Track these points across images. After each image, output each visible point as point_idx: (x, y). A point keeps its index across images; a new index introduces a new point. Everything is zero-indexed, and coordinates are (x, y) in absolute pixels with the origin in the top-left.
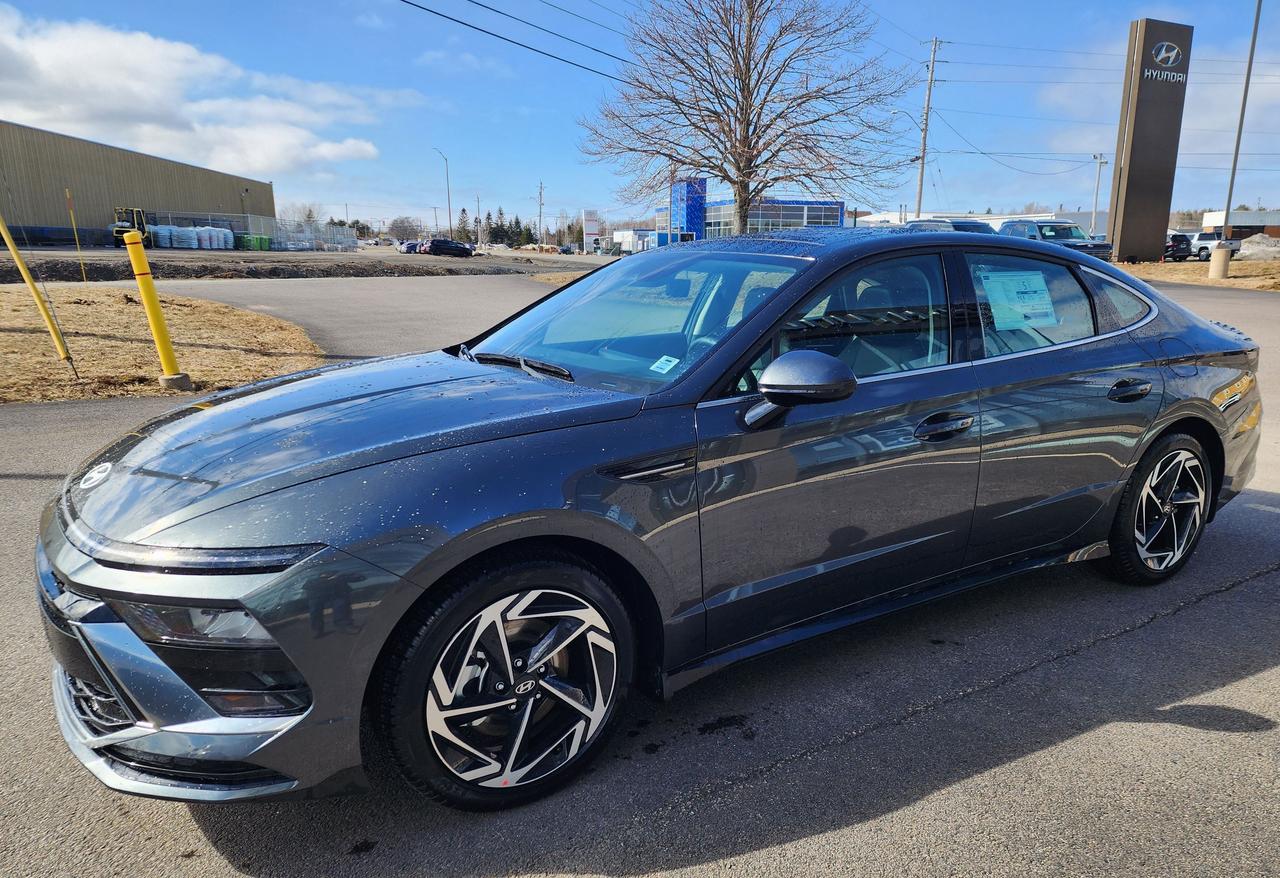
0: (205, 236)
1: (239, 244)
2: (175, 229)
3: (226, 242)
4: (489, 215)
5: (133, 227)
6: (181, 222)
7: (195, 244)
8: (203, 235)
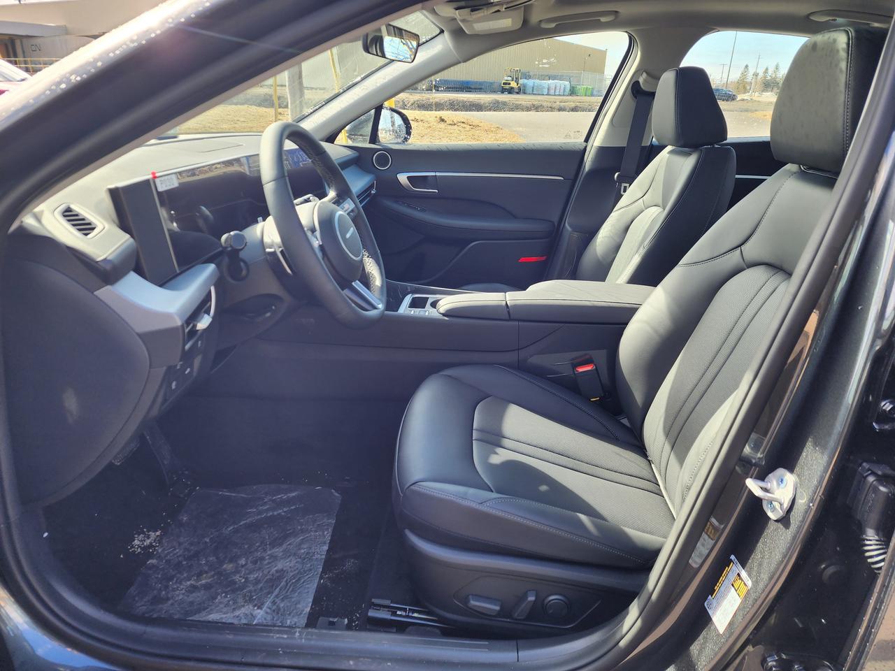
0: (553, 87)
1: (573, 92)
2: (537, 82)
3: (564, 91)
4: (767, 69)
5: (513, 80)
6: (543, 77)
7: (545, 91)
8: (551, 86)
